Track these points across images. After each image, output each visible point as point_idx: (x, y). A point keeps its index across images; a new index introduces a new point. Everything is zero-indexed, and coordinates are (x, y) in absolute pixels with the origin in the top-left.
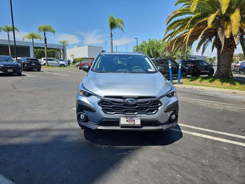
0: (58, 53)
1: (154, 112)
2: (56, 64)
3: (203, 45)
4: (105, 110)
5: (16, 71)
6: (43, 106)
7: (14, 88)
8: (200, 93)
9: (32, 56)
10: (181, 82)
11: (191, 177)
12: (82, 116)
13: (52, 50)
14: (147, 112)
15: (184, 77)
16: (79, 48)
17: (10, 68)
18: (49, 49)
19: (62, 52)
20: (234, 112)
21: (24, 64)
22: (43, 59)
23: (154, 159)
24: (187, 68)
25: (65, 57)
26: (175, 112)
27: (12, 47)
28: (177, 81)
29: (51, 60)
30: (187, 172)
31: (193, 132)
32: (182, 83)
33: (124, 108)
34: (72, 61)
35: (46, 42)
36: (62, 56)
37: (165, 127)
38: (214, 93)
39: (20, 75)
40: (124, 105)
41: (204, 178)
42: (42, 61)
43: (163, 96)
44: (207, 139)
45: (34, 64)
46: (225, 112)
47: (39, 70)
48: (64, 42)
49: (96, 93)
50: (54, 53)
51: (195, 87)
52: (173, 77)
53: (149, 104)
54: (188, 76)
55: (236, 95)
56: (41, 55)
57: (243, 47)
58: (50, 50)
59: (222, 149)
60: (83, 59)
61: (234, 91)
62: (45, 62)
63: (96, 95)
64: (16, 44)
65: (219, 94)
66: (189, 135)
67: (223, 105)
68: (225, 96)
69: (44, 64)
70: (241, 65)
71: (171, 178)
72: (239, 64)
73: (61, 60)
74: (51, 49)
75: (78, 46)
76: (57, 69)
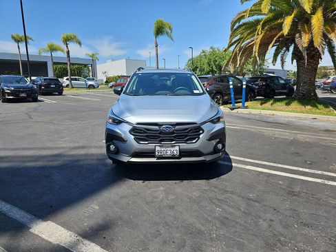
0: (85, 70)
1: (194, 141)
2: (83, 84)
3: (280, 56)
4: (138, 140)
5: (30, 96)
6: (67, 138)
7: (30, 117)
8: (270, 120)
9: (51, 75)
10: (246, 105)
11: (232, 210)
12: (112, 147)
13: (77, 66)
14: (187, 140)
15: (253, 98)
16: (114, 62)
17: (23, 92)
18: (73, 64)
19: (90, 68)
20: (306, 142)
21: (41, 86)
22: (65, 78)
23: (194, 193)
24: (257, 87)
25: (94, 74)
26: (222, 141)
27: (24, 63)
28: (240, 104)
29: (76, 80)
30: (228, 206)
31: (247, 165)
32: (247, 108)
33: (160, 137)
34: (105, 80)
35: (68, 56)
36: (91, 74)
37: (208, 158)
38: (287, 119)
39: (36, 100)
40: (160, 133)
41: (246, 211)
42: (65, 81)
43: (205, 122)
44: (261, 173)
45: (54, 86)
46: (294, 142)
47: (61, 94)
48: (93, 55)
49: (127, 119)
50: (80, 70)
51: (264, 112)
52: (235, 99)
53: (189, 132)
54: (257, 98)
55: (316, 122)
56: (63, 73)
57: (333, 57)
58: (75, 67)
59: (277, 183)
60: (119, 77)
61: (314, 116)
62: (68, 82)
63: (127, 122)
64: (30, 59)
65: (294, 120)
66: (241, 168)
67: (294, 133)
68: (300, 123)
69: (67, 86)
70: (333, 82)
71: (209, 211)
72: (330, 81)
73: (89, 80)
74: (76, 64)
75: (113, 60)
76: (85, 91)
